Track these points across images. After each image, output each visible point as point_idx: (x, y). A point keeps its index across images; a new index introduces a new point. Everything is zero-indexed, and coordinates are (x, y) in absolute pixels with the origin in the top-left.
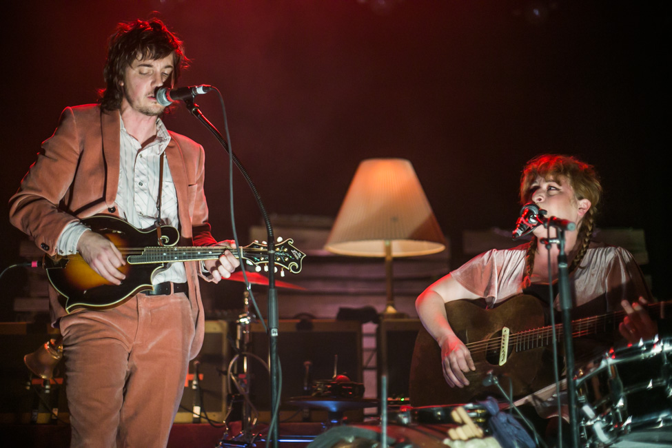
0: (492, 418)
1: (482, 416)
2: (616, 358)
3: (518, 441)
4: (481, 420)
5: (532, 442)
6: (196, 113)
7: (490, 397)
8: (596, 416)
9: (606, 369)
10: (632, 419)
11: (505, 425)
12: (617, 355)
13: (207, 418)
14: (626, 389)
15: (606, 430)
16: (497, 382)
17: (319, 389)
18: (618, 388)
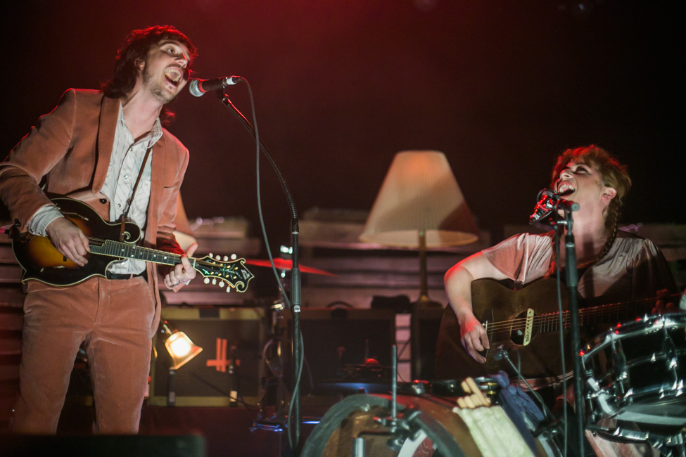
0: (502, 391)
1: (492, 389)
2: (620, 333)
3: (527, 413)
4: (491, 392)
5: (541, 414)
6: (226, 102)
7: (501, 371)
8: (601, 388)
9: (610, 344)
10: (633, 391)
11: (515, 397)
12: (621, 331)
13: (243, 402)
14: (629, 362)
15: (610, 402)
16: (507, 356)
17: (349, 372)
18: (622, 361)
